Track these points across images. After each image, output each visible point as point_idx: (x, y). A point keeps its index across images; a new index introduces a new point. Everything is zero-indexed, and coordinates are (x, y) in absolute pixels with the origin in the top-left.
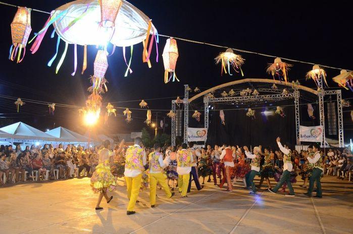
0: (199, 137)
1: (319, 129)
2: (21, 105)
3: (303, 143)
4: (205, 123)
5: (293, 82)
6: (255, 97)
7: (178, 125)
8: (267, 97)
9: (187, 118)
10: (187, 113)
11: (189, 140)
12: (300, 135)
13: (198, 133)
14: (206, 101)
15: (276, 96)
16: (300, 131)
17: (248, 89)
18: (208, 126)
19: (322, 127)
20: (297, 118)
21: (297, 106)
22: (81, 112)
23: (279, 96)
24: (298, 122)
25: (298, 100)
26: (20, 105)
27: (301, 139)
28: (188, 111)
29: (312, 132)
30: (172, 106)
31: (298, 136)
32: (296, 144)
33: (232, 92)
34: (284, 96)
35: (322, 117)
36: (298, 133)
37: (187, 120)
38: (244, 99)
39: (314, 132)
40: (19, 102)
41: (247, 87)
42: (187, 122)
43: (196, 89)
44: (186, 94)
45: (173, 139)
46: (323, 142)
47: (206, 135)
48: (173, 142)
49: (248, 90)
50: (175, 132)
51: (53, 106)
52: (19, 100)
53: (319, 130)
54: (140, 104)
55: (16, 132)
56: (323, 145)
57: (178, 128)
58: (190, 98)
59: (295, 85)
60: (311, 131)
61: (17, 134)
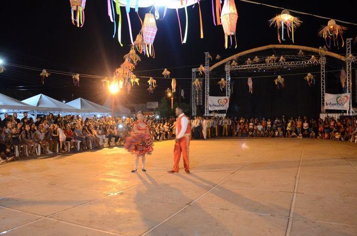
0: (220, 105)
1: (346, 96)
2: (47, 76)
3: (328, 111)
4: (227, 92)
5: (320, 47)
6: (279, 64)
7: (199, 94)
8: (291, 64)
9: (208, 86)
10: (208, 81)
11: (210, 109)
12: (325, 103)
13: (220, 101)
14: (227, 69)
15: (301, 63)
16: (325, 99)
17: (273, 55)
18: (229, 94)
19: (349, 95)
20: (323, 86)
21: (323, 73)
22: (105, 82)
23: (304, 63)
24: (323, 90)
25: (324, 66)
26: (45, 76)
27: (326, 107)
28: (208, 79)
29: (339, 99)
30: (193, 74)
31: (323, 103)
32: (320, 112)
33: (257, 59)
34: (310, 62)
35: (349, 84)
36: (324, 101)
37: (208, 89)
38: (267, 66)
39: (340, 100)
40: (45, 73)
41: (272, 54)
42: (208, 91)
43: (218, 57)
44: (207, 62)
45: (194, 109)
46: (350, 109)
47: (228, 103)
48: (194, 111)
49: (273, 57)
50: (196, 102)
51: (77, 77)
52: (44, 71)
53: (346, 98)
54: (163, 73)
55: (38, 104)
56: (349, 112)
57: (199, 97)
58: (210, 66)
59: (323, 51)
60: (337, 99)
61: (39, 106)
